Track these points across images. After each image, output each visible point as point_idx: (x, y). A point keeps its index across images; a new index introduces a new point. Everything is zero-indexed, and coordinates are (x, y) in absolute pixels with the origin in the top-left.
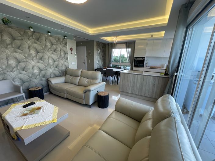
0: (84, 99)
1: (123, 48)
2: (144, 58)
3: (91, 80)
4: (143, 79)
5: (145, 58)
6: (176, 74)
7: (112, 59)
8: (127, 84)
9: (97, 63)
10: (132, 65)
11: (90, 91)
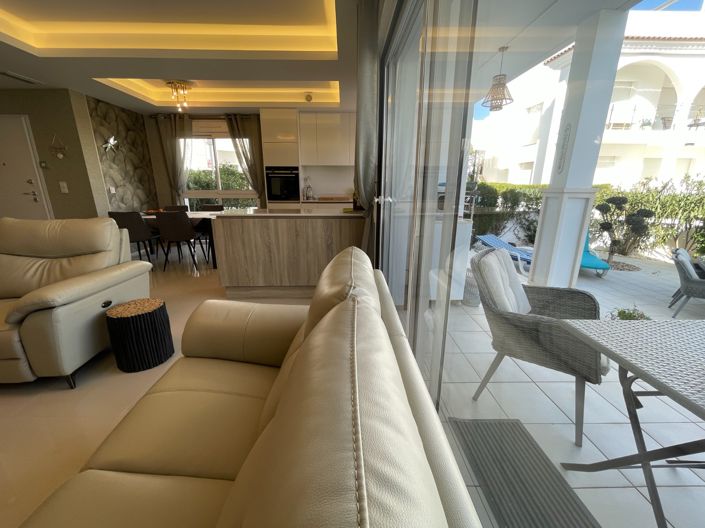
0: (22, 356)
1: (222, 135)
2: (297, 169)
3: (65, 261)
4: (296, 231)
5: (300, 169)
6: (376, 200)
7: (185, 179)
8: (246, 257)
9: (111, 196)
10: (261, 195)
11: (49, 308)
